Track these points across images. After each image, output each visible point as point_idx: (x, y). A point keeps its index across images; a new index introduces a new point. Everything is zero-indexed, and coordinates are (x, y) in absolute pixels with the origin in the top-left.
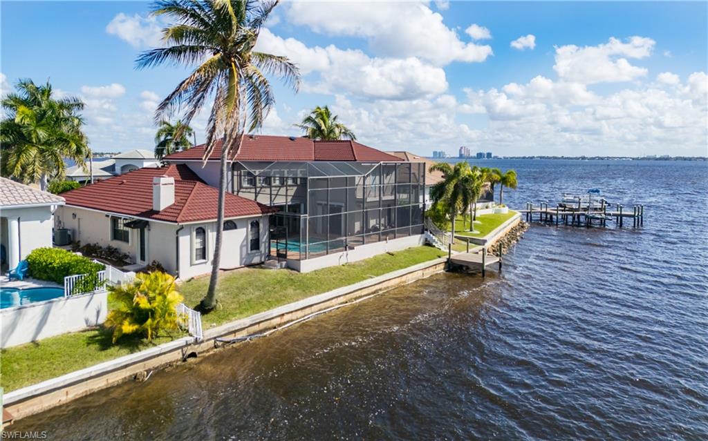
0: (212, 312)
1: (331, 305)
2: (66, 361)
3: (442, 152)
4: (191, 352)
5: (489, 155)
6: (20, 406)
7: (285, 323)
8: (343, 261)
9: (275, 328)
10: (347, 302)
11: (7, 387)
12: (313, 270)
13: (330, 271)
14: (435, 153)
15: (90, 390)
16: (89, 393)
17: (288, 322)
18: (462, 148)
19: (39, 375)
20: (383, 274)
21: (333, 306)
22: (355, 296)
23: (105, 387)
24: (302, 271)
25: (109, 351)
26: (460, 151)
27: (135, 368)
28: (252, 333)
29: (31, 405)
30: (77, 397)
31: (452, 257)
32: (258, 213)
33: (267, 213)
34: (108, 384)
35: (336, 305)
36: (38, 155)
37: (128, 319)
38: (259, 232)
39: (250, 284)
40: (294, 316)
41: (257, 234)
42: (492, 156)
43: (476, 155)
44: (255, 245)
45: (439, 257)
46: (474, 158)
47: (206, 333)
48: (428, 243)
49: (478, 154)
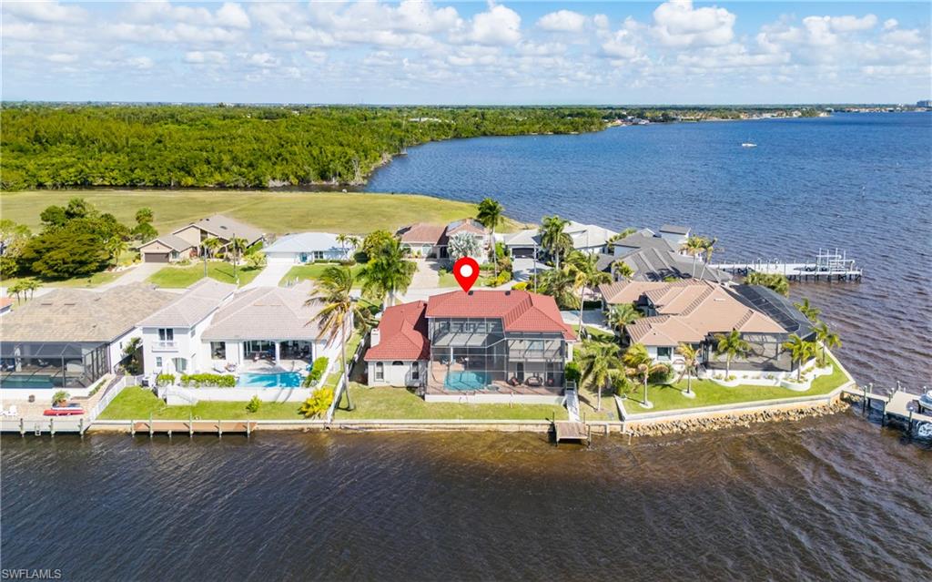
4: (328, 426)
8: (464, 401)
12: (435, 402)
28: (361, 427)
31: (556, 422)
38: (418, 369)
44: (416, 376)
45: (547, 419)
47: (335, 421)
48: (565, 405)
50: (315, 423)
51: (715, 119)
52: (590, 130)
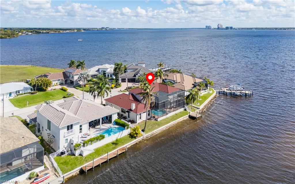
3: (210, 26)
4: (143, 139)
8: (166, 117)
20: (174, 120)
24: (158, 121)
27: (136, 142)
31: (190, 114)
32: (149, 109)
38: (149, 112)
44: (149, 115)
45: (187, 114)
46: (224, 29)
47: (145, 136)
48: (185, 110)
49: (226, 27)
50: (140, 139)
51: (52, 32)
52: (14, 37)
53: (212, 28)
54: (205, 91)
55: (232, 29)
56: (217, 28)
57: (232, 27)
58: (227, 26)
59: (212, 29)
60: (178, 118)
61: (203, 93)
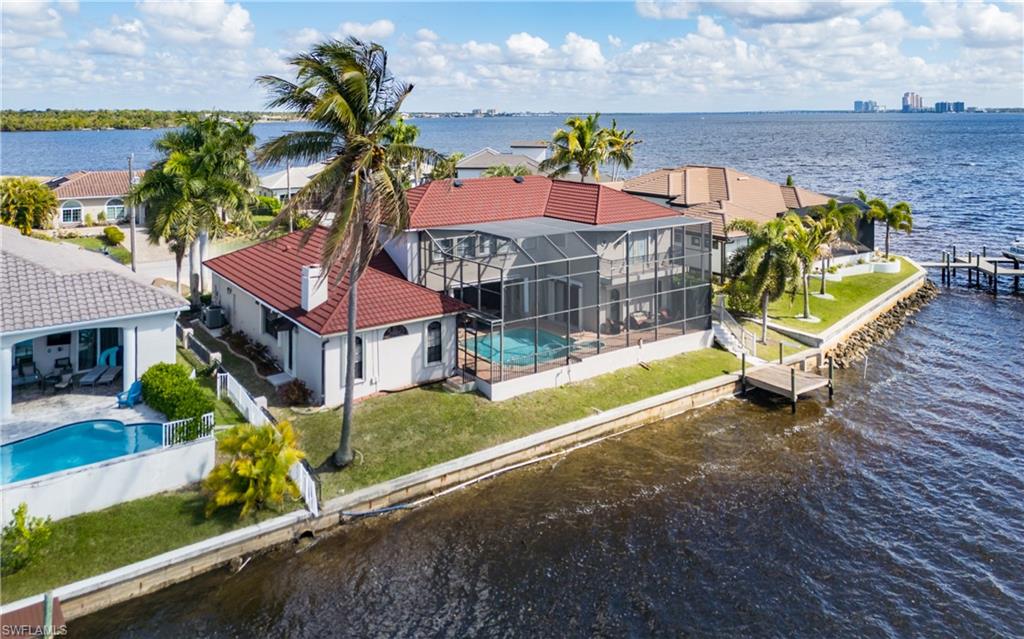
0: (347, 469)
1: (525, 457)
2: (147, 539)
3: (870, 102)
4: (305, 530)
5: (959, 106)
6: (85, 600)
7: (448, 487)
8: (563, 380)
9: (431, 494)
10: (551, 453)
11: (75, 573)
12: (512, 396)
13: (537, 397)
14: (858, 104)
15: (170, 581)
16: (168, 585)
17: (453, 485)
18: (907, 95)
19: (114, 559)
20: (619, 405)
21: (529, 459)
22: (564, 444)
23: (188, 578)
24: (493, 399)
25: (201, 527)
26: (904, 99)
27: (229, 552)
28: (396, 501)
29: (98, 600)
30: (154, 590)
31: (748, 372)
32: (437, 313)
33: (451, 312)
34: (193, 572)
35: (533, 457)
36: (192, 211)
37: (225, 488)
38: (440, 337)
39: (413, 420)
40: (463, 476)
41: (438, 341)
42: (966, 108)
43: (934, 106)
44: (435, 354)
45: (727, 373)
46: (931, 111)
47: (328, 505)
48: (717, 345)
49: (937, 105)
50: (273, 529)
53: (880, 109)
54: (860, 262)
55: (962, 110)
56: (901, 108)
57: (962, 104)
58: (940, 101)
59: (881, 112)
60: (652, 393)
61: (843, 269)
